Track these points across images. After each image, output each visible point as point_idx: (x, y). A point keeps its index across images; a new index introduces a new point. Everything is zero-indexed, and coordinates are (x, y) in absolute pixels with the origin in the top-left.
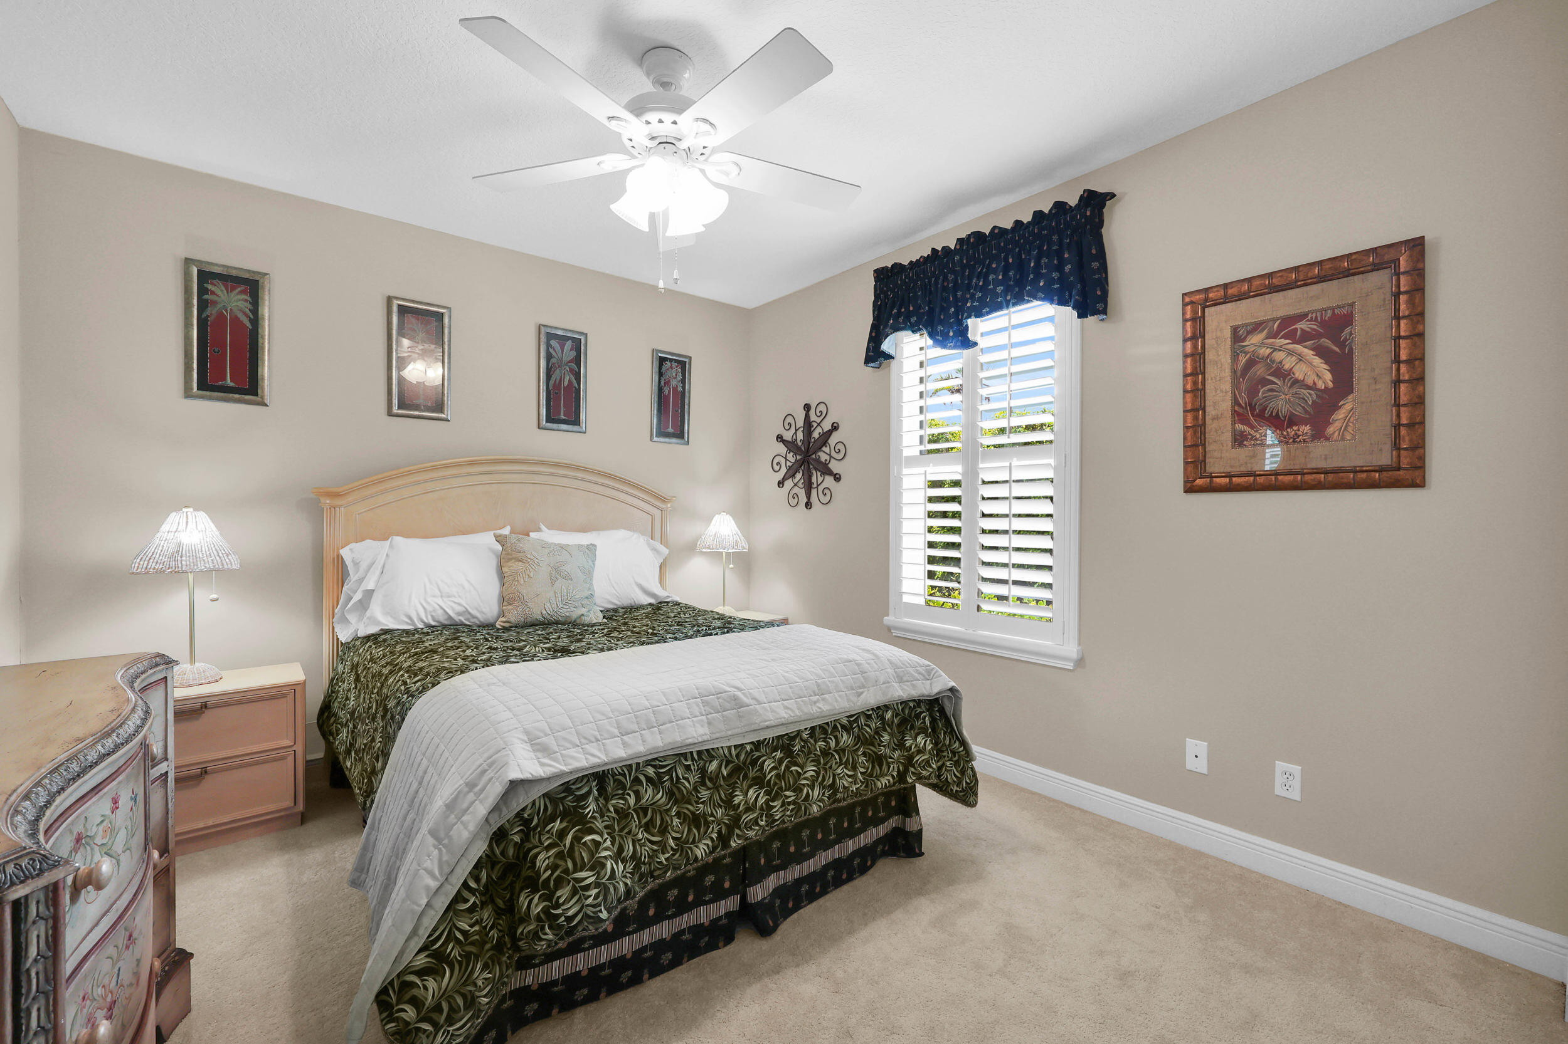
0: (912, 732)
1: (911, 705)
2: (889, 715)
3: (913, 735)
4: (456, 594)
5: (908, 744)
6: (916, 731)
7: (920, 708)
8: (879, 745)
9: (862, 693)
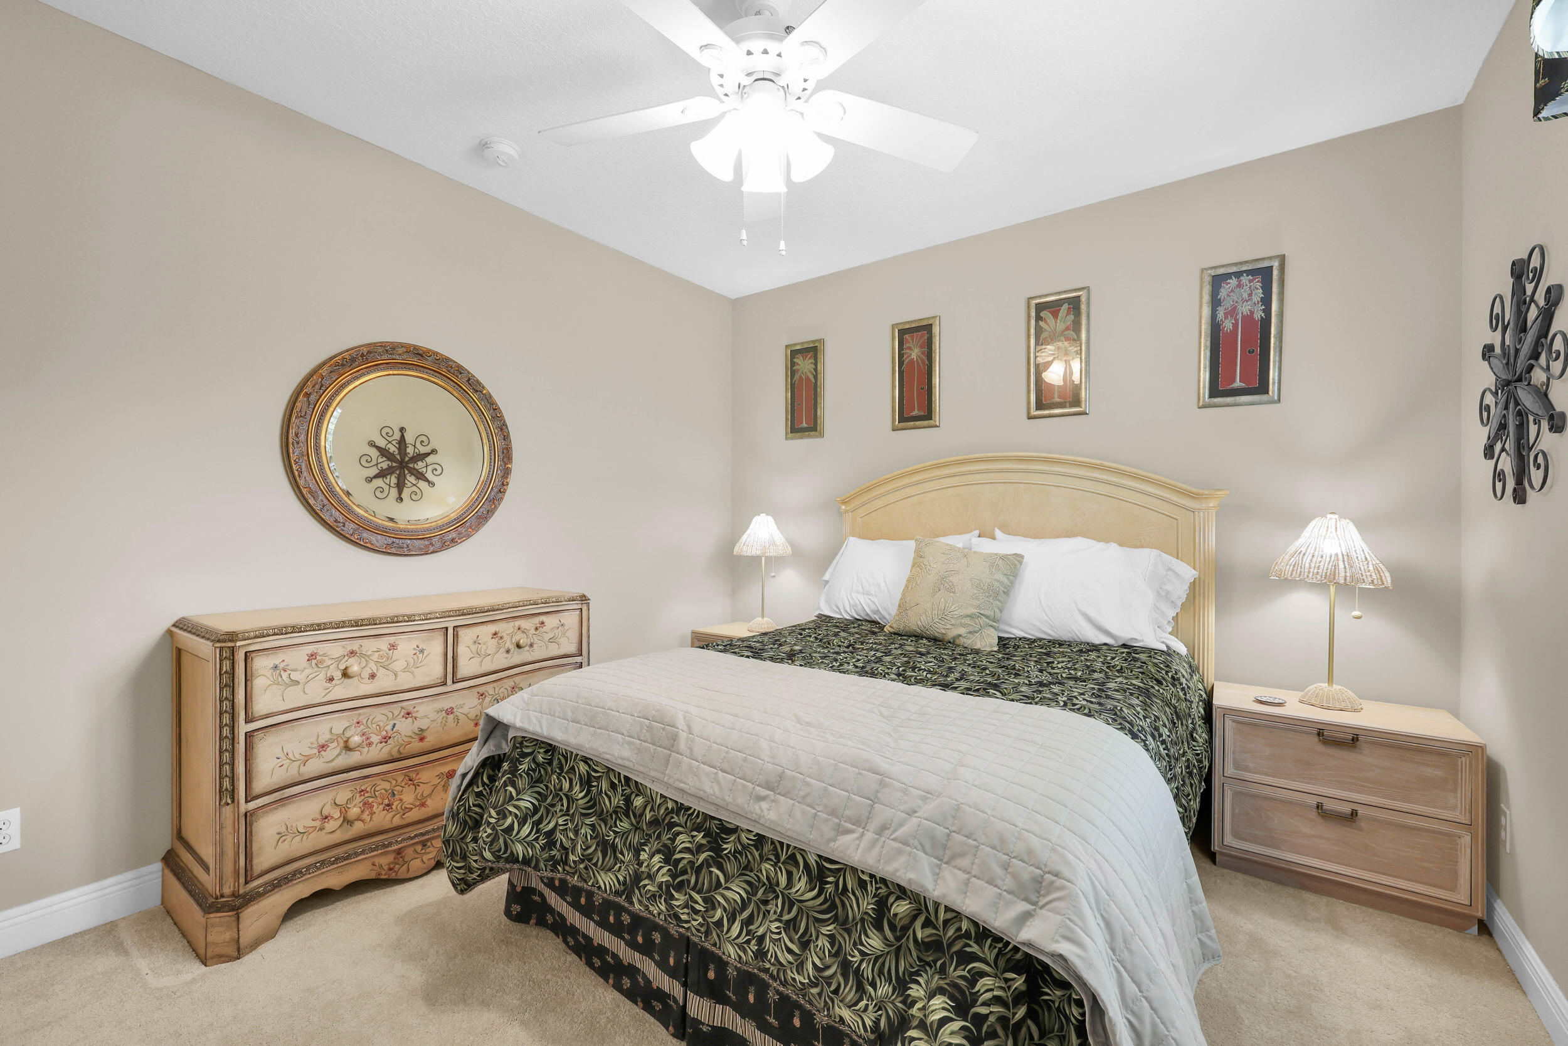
0: (937, 977)
1: (965, 926)
2: (901, 908)
3: (934, 985)
4: (873, 593)
5: (916, 991)
6: (942, 982)
7: (981, 946)
8: (855, 944)
9: (848, 832)
